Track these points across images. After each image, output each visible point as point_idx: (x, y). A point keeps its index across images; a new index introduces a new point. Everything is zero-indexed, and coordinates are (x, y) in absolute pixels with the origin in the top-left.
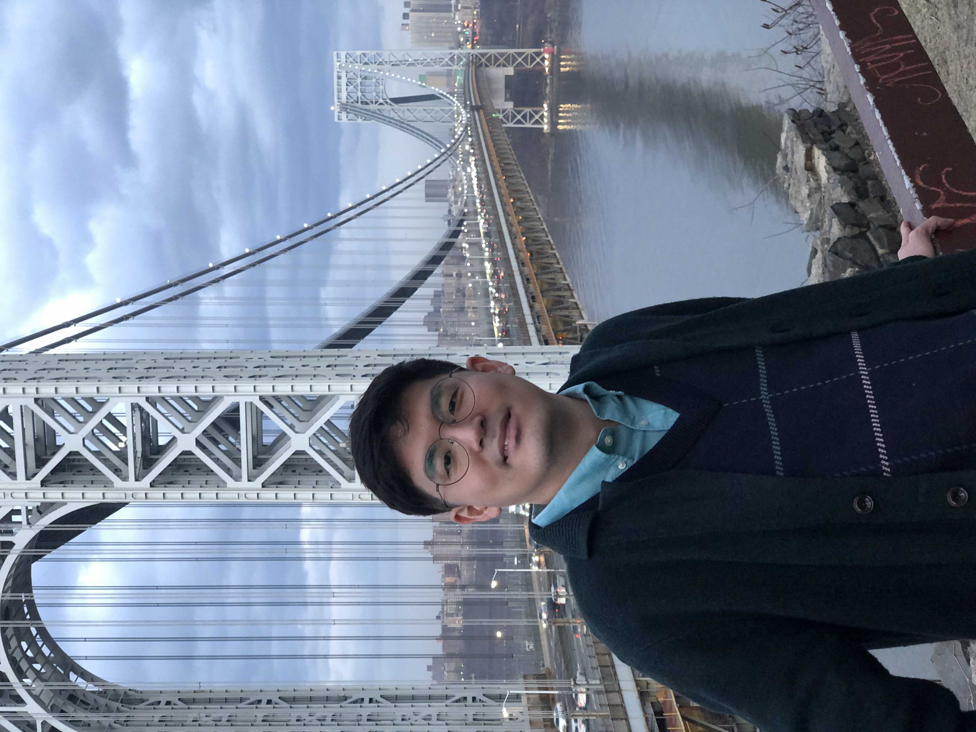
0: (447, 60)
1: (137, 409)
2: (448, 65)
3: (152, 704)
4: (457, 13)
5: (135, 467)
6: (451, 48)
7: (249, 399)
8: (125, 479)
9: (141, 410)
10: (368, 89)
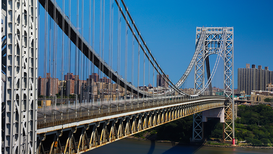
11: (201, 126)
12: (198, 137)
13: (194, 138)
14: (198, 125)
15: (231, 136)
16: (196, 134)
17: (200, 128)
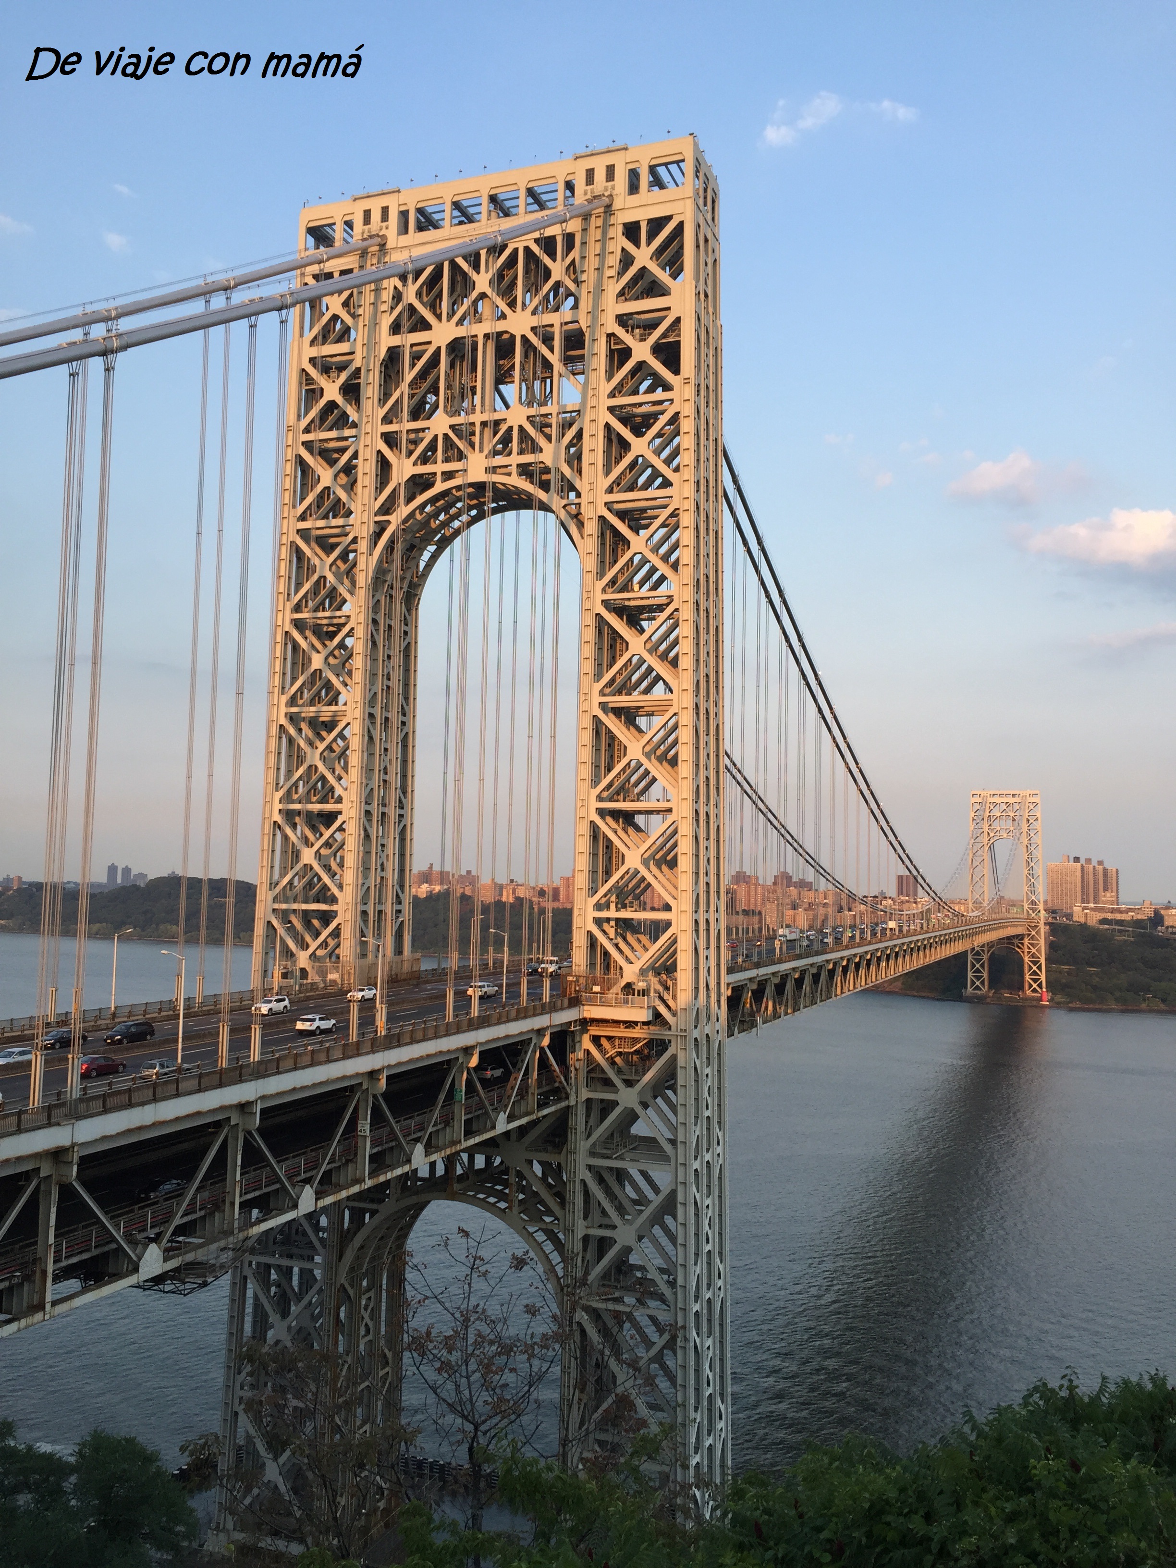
0: (1033, 898)
1: (668, 601)
2: (1028, 900)
3: (405, 619)
4: (1080, 909)
5: (615, 600)
6: (1045, 902)
7: (675, 703)
8: (604, 591)
9: (668, 604)
10: (1003, 822)
11: (984, 969)
12: (978, 988)
13: (970, 990)
14: (978, 966)
15: (1040, 986)
16: (973, 983)
17: (981, 972)
